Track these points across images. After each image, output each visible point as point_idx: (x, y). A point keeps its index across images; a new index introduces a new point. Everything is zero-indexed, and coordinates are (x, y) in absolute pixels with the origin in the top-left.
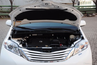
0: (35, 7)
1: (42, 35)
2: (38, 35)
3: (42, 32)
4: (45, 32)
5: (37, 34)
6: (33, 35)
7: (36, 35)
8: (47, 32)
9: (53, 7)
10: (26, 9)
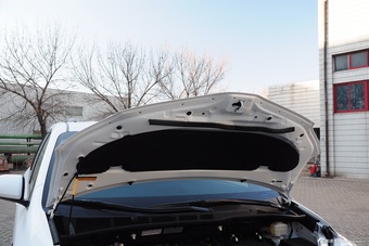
0: (189, 113)
1: (180, 230)
2: (166, 231)
3: (181, 218)
4: (195, 217)
5: (163, 228)
6: (145, 234)
7: (158, 232)
8: (202, 217)
9: (251, 119)
10: (152, 122)
